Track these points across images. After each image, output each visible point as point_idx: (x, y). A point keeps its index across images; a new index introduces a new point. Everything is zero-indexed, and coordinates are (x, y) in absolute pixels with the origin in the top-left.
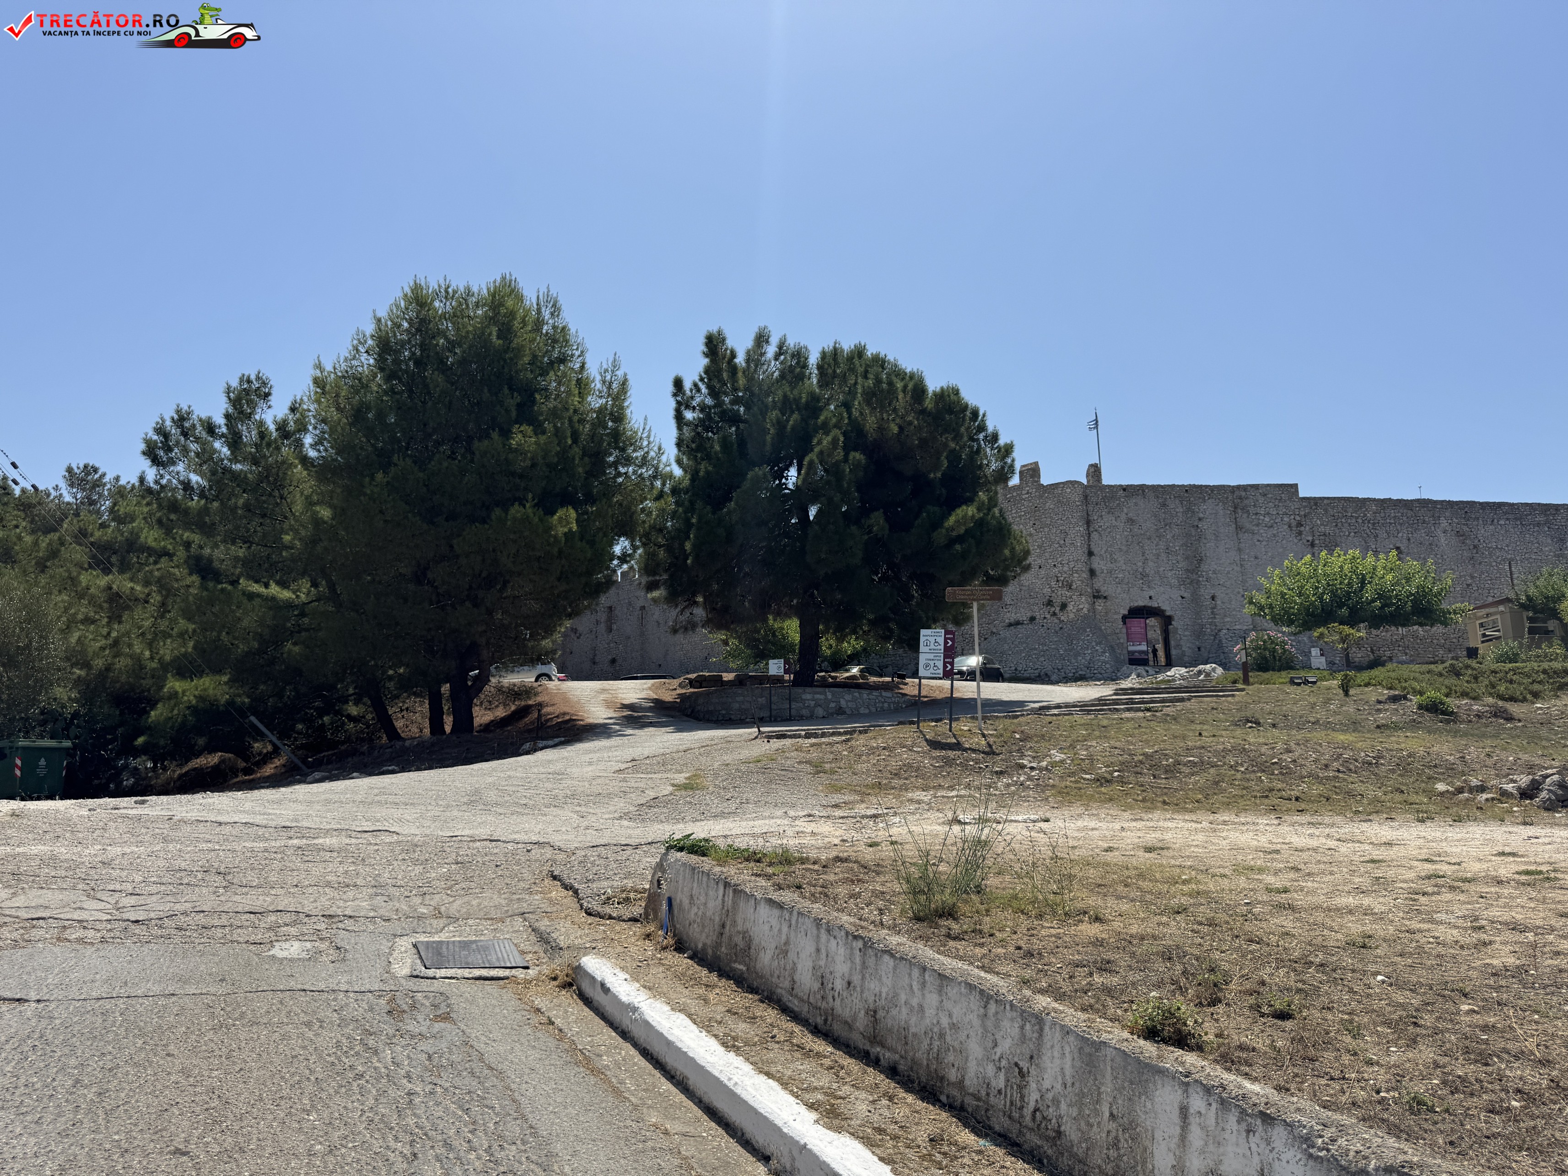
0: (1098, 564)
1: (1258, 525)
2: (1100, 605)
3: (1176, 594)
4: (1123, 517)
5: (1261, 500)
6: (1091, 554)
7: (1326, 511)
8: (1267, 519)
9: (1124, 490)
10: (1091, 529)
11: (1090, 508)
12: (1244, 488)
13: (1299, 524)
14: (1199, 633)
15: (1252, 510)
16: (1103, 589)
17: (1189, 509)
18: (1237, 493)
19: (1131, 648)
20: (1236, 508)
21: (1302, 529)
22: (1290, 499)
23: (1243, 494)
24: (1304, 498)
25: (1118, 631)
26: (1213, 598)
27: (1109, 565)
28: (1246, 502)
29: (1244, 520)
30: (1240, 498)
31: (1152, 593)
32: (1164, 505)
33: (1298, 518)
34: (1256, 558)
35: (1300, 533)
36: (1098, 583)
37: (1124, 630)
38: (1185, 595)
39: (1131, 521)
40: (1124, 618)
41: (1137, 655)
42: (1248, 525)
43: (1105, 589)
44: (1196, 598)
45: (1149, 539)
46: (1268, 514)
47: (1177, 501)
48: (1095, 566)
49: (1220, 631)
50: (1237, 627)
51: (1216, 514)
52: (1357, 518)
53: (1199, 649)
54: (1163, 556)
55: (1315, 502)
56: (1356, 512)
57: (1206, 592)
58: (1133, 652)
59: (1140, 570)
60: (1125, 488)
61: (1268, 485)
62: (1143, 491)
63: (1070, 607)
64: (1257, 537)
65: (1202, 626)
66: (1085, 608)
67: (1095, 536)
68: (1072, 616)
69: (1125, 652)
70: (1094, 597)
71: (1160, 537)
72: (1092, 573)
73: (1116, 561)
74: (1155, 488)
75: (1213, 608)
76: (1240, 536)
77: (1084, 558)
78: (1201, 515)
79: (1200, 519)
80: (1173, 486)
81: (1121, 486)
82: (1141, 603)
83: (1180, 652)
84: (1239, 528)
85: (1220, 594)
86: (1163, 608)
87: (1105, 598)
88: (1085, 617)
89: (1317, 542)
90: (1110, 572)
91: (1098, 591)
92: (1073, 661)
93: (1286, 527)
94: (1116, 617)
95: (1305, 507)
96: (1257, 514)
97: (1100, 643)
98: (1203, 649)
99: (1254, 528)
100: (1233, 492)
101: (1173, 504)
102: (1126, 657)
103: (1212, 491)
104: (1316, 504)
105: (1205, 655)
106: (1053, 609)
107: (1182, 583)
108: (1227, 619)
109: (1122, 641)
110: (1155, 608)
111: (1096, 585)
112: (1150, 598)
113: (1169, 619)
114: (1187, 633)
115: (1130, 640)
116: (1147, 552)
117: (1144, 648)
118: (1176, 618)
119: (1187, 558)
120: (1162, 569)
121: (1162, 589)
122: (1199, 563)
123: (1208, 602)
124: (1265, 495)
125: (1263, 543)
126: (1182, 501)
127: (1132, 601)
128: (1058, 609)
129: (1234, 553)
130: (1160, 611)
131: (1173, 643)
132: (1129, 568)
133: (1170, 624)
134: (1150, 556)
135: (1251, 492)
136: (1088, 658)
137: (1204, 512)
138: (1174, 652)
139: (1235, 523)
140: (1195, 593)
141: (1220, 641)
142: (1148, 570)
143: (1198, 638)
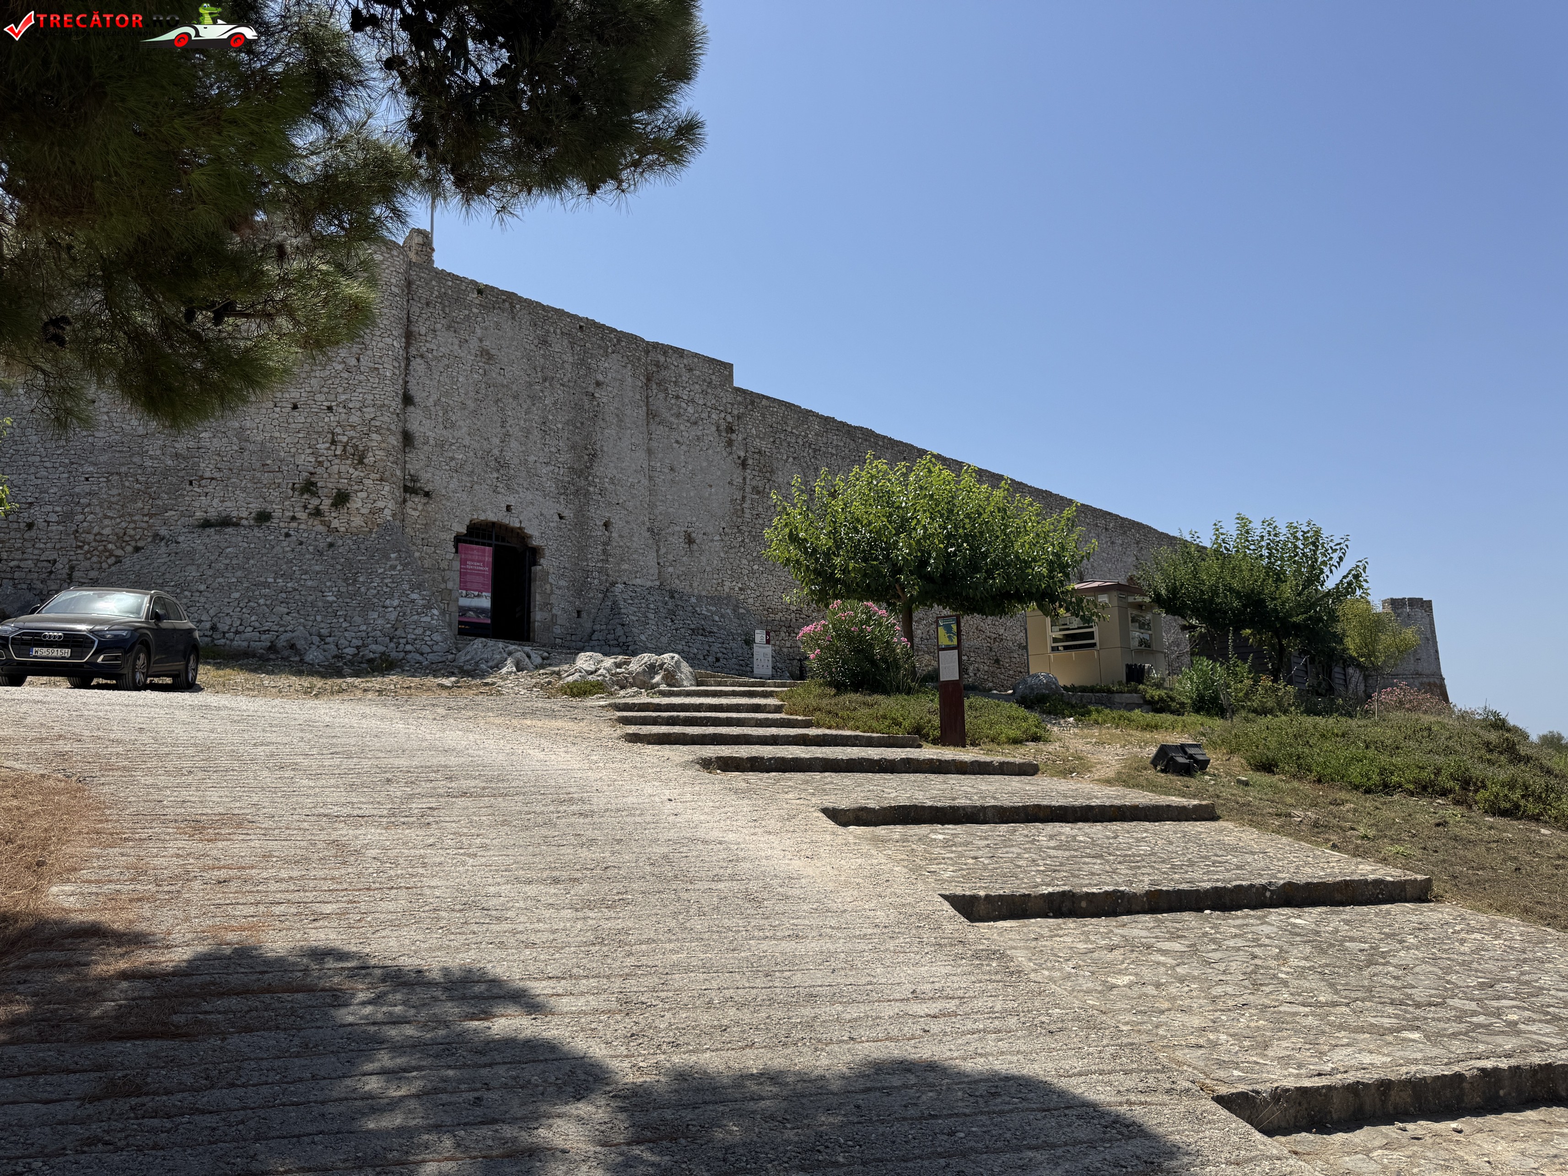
0: (418, 423)
1: (678, 415)
2: (415, 507)
3: (551, 508)
4: (474, 343)
5: (685, 377)
6: (408, 400)
7: (763, 415)
8: (690, 410)
9: (480, 292)
10: (413, 351)
11: (415, 309)
12: (665, 349)
13: (730, 430)
14: (580, 588)
15: (672, 389)
16: (425, 476)
17: (582, 362)
18: (652, 354)
19: (464, 602)
20: (649, 380)
21: (734, 436)
22: (722, 385)
23: (662, 359)
24: (738, 390)
25: (444, 565)
26: (606, 525)
27: (439, 430)
28: (664, 373)
29: (659, 402)
30: (657, 364)
31: (512, 500)
32: (544, 342)
33: (729, 419)
34: (672, 469)
35: (730, 443)
36: (416, 463)
37: (456, 565)
38: (566, 513)
39: (486, 355)
40: (459, 540)
41: (471, 616)
42: (666, 414)
43: (431, 478)
44: (581, 523)
45: (515, 397)
46: (693, 401)
47: (565, 342)
48: (414, 427)
49: (613, 584)
50: (638, 581)
51: (622, 381)
52: (797, 437)
53: (579, 612)
54: (536, 434)
55: (751, 399)
56: (796, 427)
57: (597, 514)
58: (463, 610)
59: (496, 452)
60: (481, 290)
61: (696, 355)
62: (512, 307)
63: (356, 503)
64: (675, 435)
65: (587, 572)
66: (388, 507)
67: (418, 365)
68: (357, 521)
69: (453, 608)
70: (406, 489)
71: (533, 398)
72: (407, 439)
73: (453, 425)
74: (533, 306)
75: (605, 544)
76: (653, 427)
77: (396, 404)
78: (600, 377)
79: (598, 384)
80: (560, 313)
81: (473, 282)
82: (491, 517)
83: (546, 615)
84: (651, 415)
85: (618, 523)
86: (528, 531)
87: (427, 494)
88: (386, 528)
89: (750, 462)
90: (441, 445)
91: (414, 479)
92: (358, 620)
93: (714, 428)
94: (444, 536)
95: (740, 403)
96: (677, 397)
97: (419, 586)
98: (584, 615)
99: (672, 419)
100: (647, 352)
101: (559, 345)
102: (456, 617)
103: (619, 341)
104: (752, 403)
105: (588, 625)
106: (315, 502)
107: (563, 490)
108: (625, 566)
109: (450, 585)
110: (512, 530)
111: (412, 468)
112: (508, 508)
113: (534, 554)
114: (562, 583)
115: (464, 585)
116: (510, 421)
117: (485, 602)
118: (547, 553)
119: (573, 447)
120: (532, 458)
121: (529, 496)
122: (591, 461)
123: (599, 532)
124: (691, 370)
125: (684, 447)
126: (572, 344)
127: (476, 509)
128: (327, 502)
129: (641, 454)
130: (520, 535)
131: (538, 598)
132: (476, 445)
133: (535, 563)
134: (515, 431)
135: (674, 360)
136: (393, 616)
137: (605, 373)
138: (538, 616)
139: (647, 405)
140: (580, 512)
141: (615, 602)
142: (508, 455)
143: (579, 593)
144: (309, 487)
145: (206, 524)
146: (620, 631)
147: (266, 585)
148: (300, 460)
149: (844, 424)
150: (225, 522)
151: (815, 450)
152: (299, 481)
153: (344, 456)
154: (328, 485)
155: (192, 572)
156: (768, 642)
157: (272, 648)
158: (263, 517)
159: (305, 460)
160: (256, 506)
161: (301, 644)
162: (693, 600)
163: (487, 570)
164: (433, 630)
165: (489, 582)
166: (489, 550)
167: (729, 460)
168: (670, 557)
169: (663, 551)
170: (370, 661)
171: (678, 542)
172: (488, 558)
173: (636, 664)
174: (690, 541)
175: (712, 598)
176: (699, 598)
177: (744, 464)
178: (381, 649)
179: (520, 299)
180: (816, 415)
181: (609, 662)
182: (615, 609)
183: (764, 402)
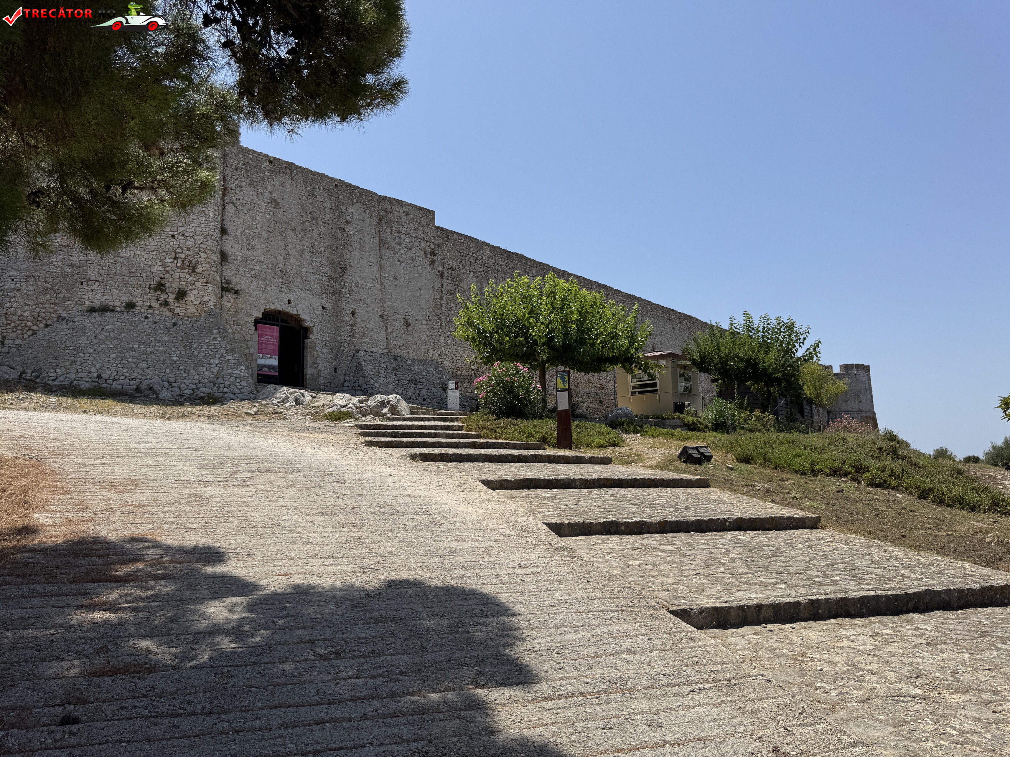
0: (230, 246)
1: (399, 244)
2: (229, 300)
3: (317, 302)
4: (267, 195)
5: (404, 218)
6: (224, 231)
7: (454, 245)
8: (407, 240)
9: (270, 162)
10: (227, 200)
11: (228, 172)
12: (391, 201)
13: (433, 253)
14: (336, 353)
15: (395, 227)
16: (235, 280)
17: (337, 208)
18: (382, 204)
19: (261, 361)
20: (380, 220)
21: (435, 258)
22: (428, 225)
23: (389, 207)
24: (438, 228)
25: (247, 338)
26: (353, 313)
27: (245, 251)
28: (390, 216)
29: (387, 235)
30: (386, 210)
31: (291, 297)
32: (312, 195)
33: (433, 247)
34: (395, 278)
35: (433, 262)
36: (229, 272)
37: (256, 338)
38: (327, 305)
39: (274, 202)
40: (257, 322)
41: (266, 371)
42: (391, 242)
43: (238, 282)
44: (337, 312)
45: (293, 230)
46: (409, 235)
47: (326, 195)
48: (228, 248)
49: (358, 351)
50: (374, 350)
51: (363, 221)
52: (476, 259)
53: (335, 369)
54: (307, 255)
55: (447, 234)
56: (476, 253)
57: (347, 306)
58: (261, 367)
59: (281, 265)
60: (271, 161)
61: (411, 205)
62: (291, 172)
63: (191, 297)
64: (397, 256)
65: (341, 344)
66: (211, 300)
67: (230, 209)
68: (192, 309)
69: (254, 365)
70: (223, 289)
71: (304, 230)
72: (224, 256)
73: (253, 248)
74: (305, 171)
75: (353, 325)
76: (383, 251)
77: (216, 234)
78: (349, 218)
79: (347, 222)
80: (323, 176)
81: (266, 155)
82: (278, 307)
83: (315, 370)
84: (382, 243)
85: (360, 312)
86: (302, 317)
87: (236, 292)
88: (210, 313)
89: (446, 274)
90: (245, 260)
91: (228, 282)
92: (193, 372)
93: (422, 252)
94: (247, 319)
95: (439, 237)
96: (399, 232)
97: (232, 351)
98: (339, 371)
99: (396, 246)
100: (379, 202)
101: (321, 197)
102: (256, 372)
103: (361, 195)
104: (447, 236)
105: (341, 377)
106: (164, 296)
107: (325, 291)
108: (365, 340)
109: (252, 351)
110: (292, 316)
111: (227, 274)
112: (289, 302)
113: (305, 332)
114: (325, 350)
115: (260, 350)
116: (290, 246)
117: (275, 362)
118: (315, 331)
119: (331, 263)
120: (304, 270)
121: (303, 294)
122: (343, 272)
123: (348, 318)
124: (407, 214)
125: (403, 264)
126: (330, 196)
127: (268, 302)
128: (172, 297)
129: (375, 268)
130: (297, 319)
131: (309, 360)
132: (268, 261)
133: (307, 337)
134: (293, 252)
135: (396, 207)
136: (215, 370)
137: (352, 215)
138: (309, 371)
139: (379, 237)
140: (336, 305)
141: (359, 363)
142: (289, 268)
143: (336, 357)
144: (160, 287)
145: (92, 310)
146: (362, 381)
147: (133, 349)
148: (154, 269)
149: (506, 251)
150: (105, 309)
151: (487, 268)
152: (154, 283)
153: (182, 267)
154: (172, 286)
155: (84, 341)
156: (457, 388)
157: (138, 389)
158: (130, 306)
159: (157, 269)
160: (125, 299)
161: (156, 387)
162: (409, 362)
163: (276, 341)
164: (241, 379)
165: (276, 349)
166: (276, 328)
167: (432, 272)
168: (395, 334)
169: (390, 330)
170: (201, 398)
171: (400, 325)
172: (276, 334)
173: (372, 402)
174: (407, 324)
175: (421, 361)
176: (413, 360)
177: (442, 276)
178: (208, 390)
179: (297, 167)
180: (489, 245)
181: (355, 400)
182: (359, 367)
183: (455, 236)
